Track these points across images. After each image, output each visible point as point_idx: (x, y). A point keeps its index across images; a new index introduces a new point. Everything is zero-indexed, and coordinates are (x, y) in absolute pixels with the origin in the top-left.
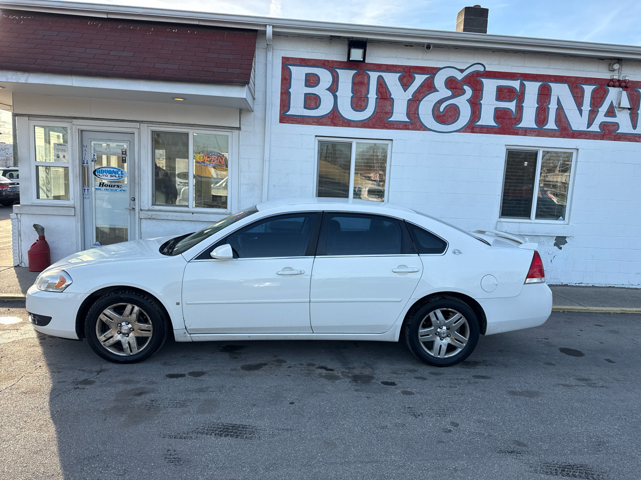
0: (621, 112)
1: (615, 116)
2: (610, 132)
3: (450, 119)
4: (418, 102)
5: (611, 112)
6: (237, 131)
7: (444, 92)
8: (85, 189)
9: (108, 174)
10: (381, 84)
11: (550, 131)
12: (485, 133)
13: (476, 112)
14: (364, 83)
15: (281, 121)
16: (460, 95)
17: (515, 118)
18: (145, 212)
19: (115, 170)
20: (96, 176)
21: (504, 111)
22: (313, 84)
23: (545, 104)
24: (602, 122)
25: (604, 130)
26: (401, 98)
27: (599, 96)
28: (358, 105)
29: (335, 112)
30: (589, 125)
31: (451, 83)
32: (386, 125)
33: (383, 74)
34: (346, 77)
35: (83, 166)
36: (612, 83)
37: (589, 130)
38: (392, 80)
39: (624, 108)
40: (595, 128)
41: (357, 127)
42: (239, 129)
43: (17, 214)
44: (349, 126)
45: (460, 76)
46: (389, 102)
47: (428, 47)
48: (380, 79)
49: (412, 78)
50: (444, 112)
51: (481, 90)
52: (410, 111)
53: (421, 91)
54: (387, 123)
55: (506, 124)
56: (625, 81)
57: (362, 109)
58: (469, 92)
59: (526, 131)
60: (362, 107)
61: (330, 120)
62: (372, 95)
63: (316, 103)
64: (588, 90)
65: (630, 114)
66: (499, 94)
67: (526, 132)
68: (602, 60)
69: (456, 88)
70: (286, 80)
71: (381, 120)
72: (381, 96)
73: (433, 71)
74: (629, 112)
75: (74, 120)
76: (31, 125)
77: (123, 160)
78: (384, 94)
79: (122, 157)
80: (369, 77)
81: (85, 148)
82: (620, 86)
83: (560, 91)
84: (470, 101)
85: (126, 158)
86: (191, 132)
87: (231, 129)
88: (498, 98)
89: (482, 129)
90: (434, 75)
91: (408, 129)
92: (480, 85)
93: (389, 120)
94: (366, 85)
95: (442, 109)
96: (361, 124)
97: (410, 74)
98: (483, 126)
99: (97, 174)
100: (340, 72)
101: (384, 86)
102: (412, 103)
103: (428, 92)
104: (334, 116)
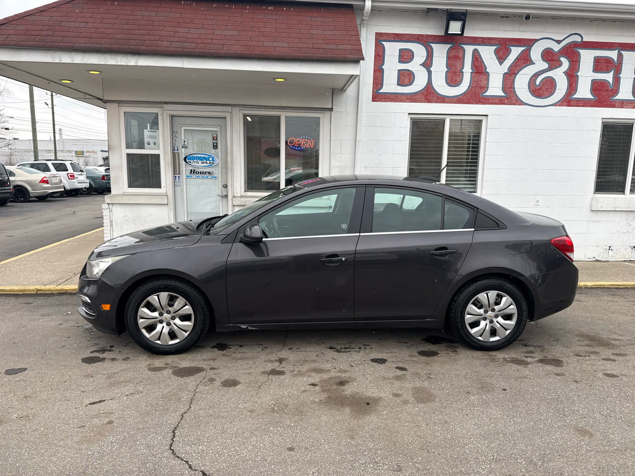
3: (546, 93)
4: (513, 75)
6: (329, 113)
7: (540, 65)
8: (176, 177)
9: (199, 161)
10: (476, 58)
12: (581, 106)
13: (572, 85)
14: (459, 58)
15: (375, 99)
16: (556, 68)
17: (612, 90)
18: (239, 199)
19: (206, 156)
20: (187, 162)
21: (601, 82)
22: (406, 60)
26: (496, 71)
28: (453, 80)
29: (429, 87)
31: (547, 55)
32: (482, 100)
33: (479, 48)
34: (441, 52)
35: (173, 153)
38: (488, 54)
41: (451, 103)
42: (331, 110)
43: (108, 204)
44: (443, 102)
45: (556, 48)
46: (484, 77)
47: (528, 17)
48: (476, 52)
49: (508, 50)
50: (541, 86)
51: (578, 61)
52: (505, 85)
53: (517, 64)
54: (483, 98)
55: (603, 96)
57: (456, 84)
58: (565, 64)
59: (623, 103)
60: (457, 82)
61: (424, 96)
62: (467, 69)
63: (410, 79)
66: (596, 65)
69: (553, 60)
70: (380, 57)
71: (476, 95)
72: (476, 70)
73: (528, 44)
75: (165, 105)
76: (121, 111)
77: (214, 146)
78: (479, 68)
79: (213, 143)
80: (464, 51)
81: (176, 134)
84: (567, 73)
85: (217, 143)
86: (283, 115)
87: (323, 110)
88: (595, 69)
89: (579, 102)
90: (531, 46)
91: (504, 104)
92: (577, 56)
93: (485, 94)
94: (460, 59)
95: (538, 83)
96: (455, 100)
97: (505, 47)
98: (579, 100)
99: (187, 161)
100: (435, 46)
101: (479, 60)
102: (508, 77)
103: (524, 65)
104: (428, 92)
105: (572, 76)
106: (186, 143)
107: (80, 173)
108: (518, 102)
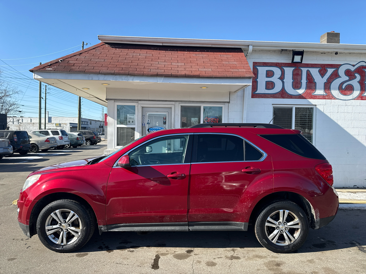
3: (348, 93)
4: (330, 84)
6: (227, 104)
7: (344, 78)
10: (308, 74)
13: (363, 88)
15: (253, 97)
16: (353, 79)
19: (159, 128)
22: (270, 76)
28: (296, 86)
29: (283, 90)
31: (348, 73)
33: (309, 69)
34: (289, 71)
35: (142, 126)
38: (315, 72)
41: (296, 98)
42: (229, 102)
44: (291, 98)
45: (353, 69)
46: (314, 84)
47: (336, 53)
48: (308, 72)
49: (326, 70)
50: (345, 88)
51: (365, 76)
52: (326, 89)
53: (331, 77)
54: (313, 96)
58: (358, 77)
60: (299, 87)
61: (280, 95)
62: (304, 81)
63: (272, 86)
69: (351, 75)
70: (255, 74)
71: (309, 94)
72: (309, 81)
73: (337, 67)
75: (140, 101)
76: (115, 104)
77: (164, 123)
78: (310, 79)
79: (164, 121)
80: (302, 71)
81: (144, 117)
84: (360, 82)
85: (166, 121)
86: (203, 106)
87: (225, 103)
90: (338, 68)
91: (325, 99)
92: (364, 73)
93: (314, 94)
94: (300, 75)
95: (343, 87)
96: (298, 97)
97: (324, 68)
99: (149, 131)
100: (286, 69)
101: (310, 75)
102: (327, 85)
103: (335, 78)
104: (282, 93)
105: (362, 83)
106: (149, 121)
107: (65, 136)
108: (333, 98)
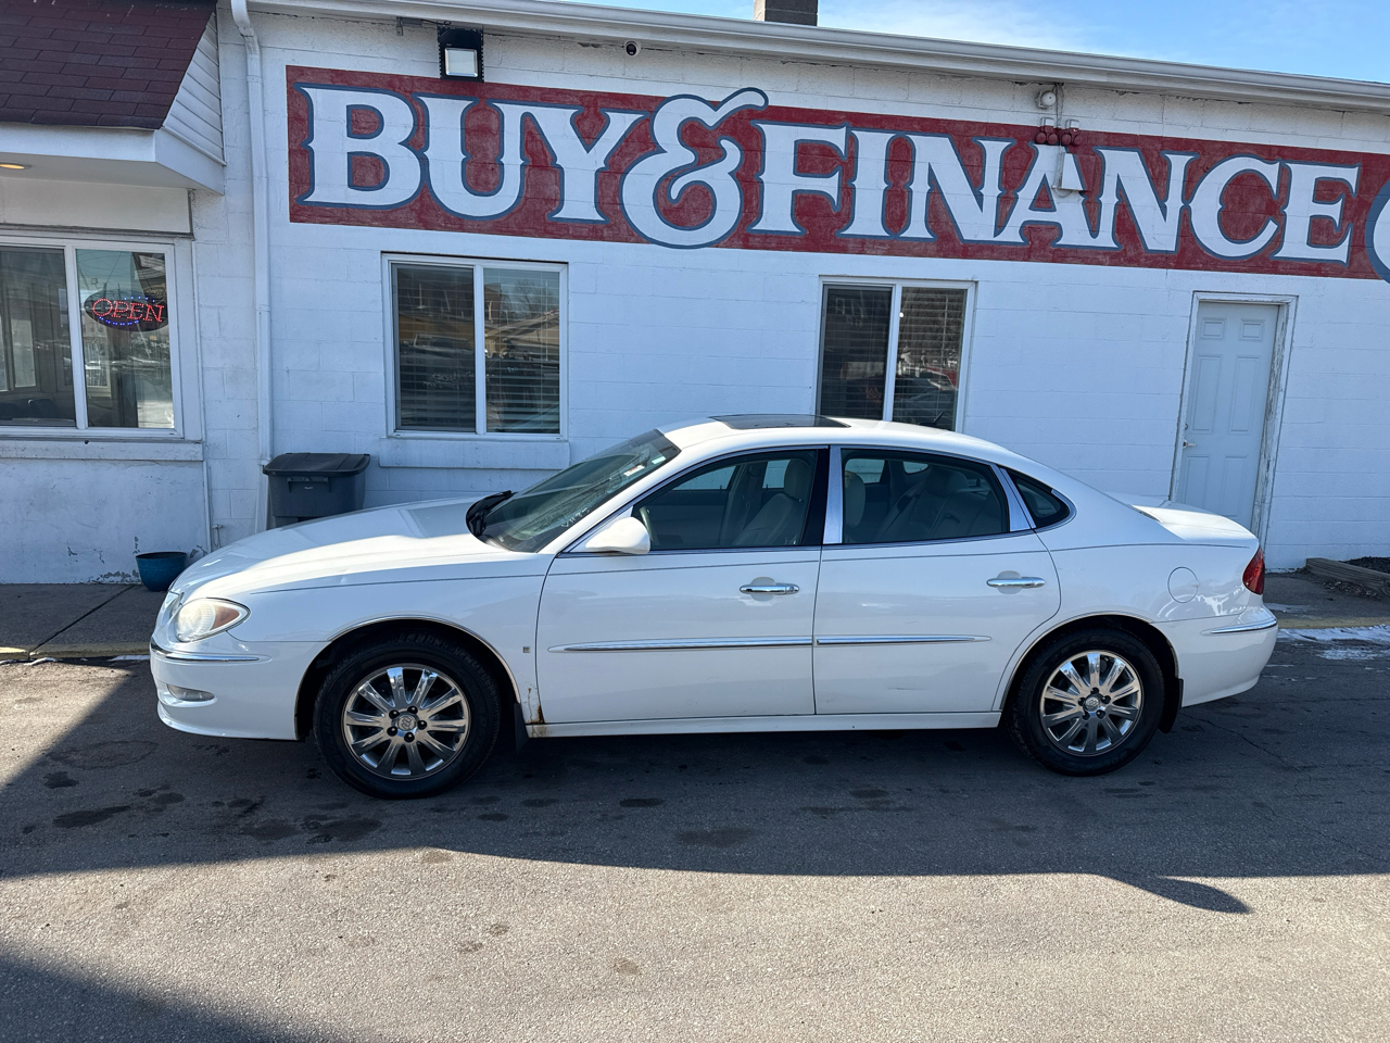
0: (1065, 199)
1: (1051, 208)
2: (1044, 244)
3: (694, 217)
4: (619, 176)
5: (1043, 201)
6: (186, 242)
7: (678, 155)
10: (530, 133)
11: (915, 243)
12: (773, 249)
13: (751, 201)
14: (490, 131)
15: (295, 217)
16: (713, 162)
17: (838, 215)
21: (814, 197)
22: (366, 132)
23: (902, 183)
24: (1025, 223)
25: (1030, 239)
26: (579, 166)
27: (1016, 164)
28: (480, 182)
29: (425, 196)
30: (999, 228)
31: (691, 133)
32: (550, 228)
33: (535, 111)
34: (446, 115)
36: (1042, 135)
37: (998, 239)
38: (556, 124)
39: (1071, 191)
40: (1012, 234)
41: (480, 231)
42: (190, 236)
44: (462, 229)
45: (711, 118)
46: (553, 176)
48: (528, 121)
49: (601, 119)
50: (681, 201)
51: (761, 150)
52: (603, 197)
53: (625, 150)
54: (552, 224)
55: (820, 227)
56: (1069, 132)
57: (489, 190)
58: (733, 154)
59: (863, 243)
60: (491, 186)
61: (414, 214)
62: (512, 159)
63: (377, 175)
64: (994, 150)
65: (1084, 204)
66: (801, 160)
67: (864, 245)
68: (1021, 84)
69: (704, 145)
70: (301, 122)
71: (536, 216)
72: (533, 161)
73: (648, 106)
74: (1082, 199)
78: (538, 155)
80: (501, 117)
82: (1059, 143)
83: (934, 154)
84: (738, 175)
86: (70, 246)
87: (171, 238)
88: (799, 167)
89: (768, 240)
90: (654, 113)
91: (602, 239)
92: (757, 138)
93: (556, 216)
94: (494, 135)
95: (674, 194)
96: (489, 225)
97: (596, 112)
98: (769, 234)
100: (431, 103)
101: (538, 137)
102: (606, 180)
103: (642, 154)
104: (422, 205)
105: (749, 180)
108: (634, 236)
